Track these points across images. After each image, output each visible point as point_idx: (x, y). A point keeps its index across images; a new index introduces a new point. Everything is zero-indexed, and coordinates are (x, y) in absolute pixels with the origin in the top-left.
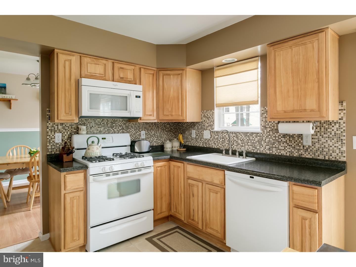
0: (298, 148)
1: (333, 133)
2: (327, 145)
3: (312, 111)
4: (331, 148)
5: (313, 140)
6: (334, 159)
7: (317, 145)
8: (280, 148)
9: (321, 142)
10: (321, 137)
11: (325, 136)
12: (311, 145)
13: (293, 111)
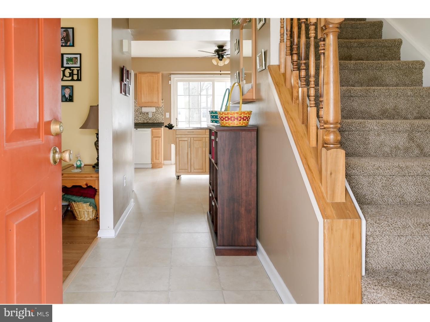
0: (146, 119)
1: (160, 112)
2: (157, 117)
3: (156, 102)
4: (159, 118)
5: (153, 115)
6: (160, 122)
7: (154, 117)
8: (139, 119)
9: (155, 116)
10: (155, 114)
11: (157, 113)
12: (152, 117)
13: (148, 102)
